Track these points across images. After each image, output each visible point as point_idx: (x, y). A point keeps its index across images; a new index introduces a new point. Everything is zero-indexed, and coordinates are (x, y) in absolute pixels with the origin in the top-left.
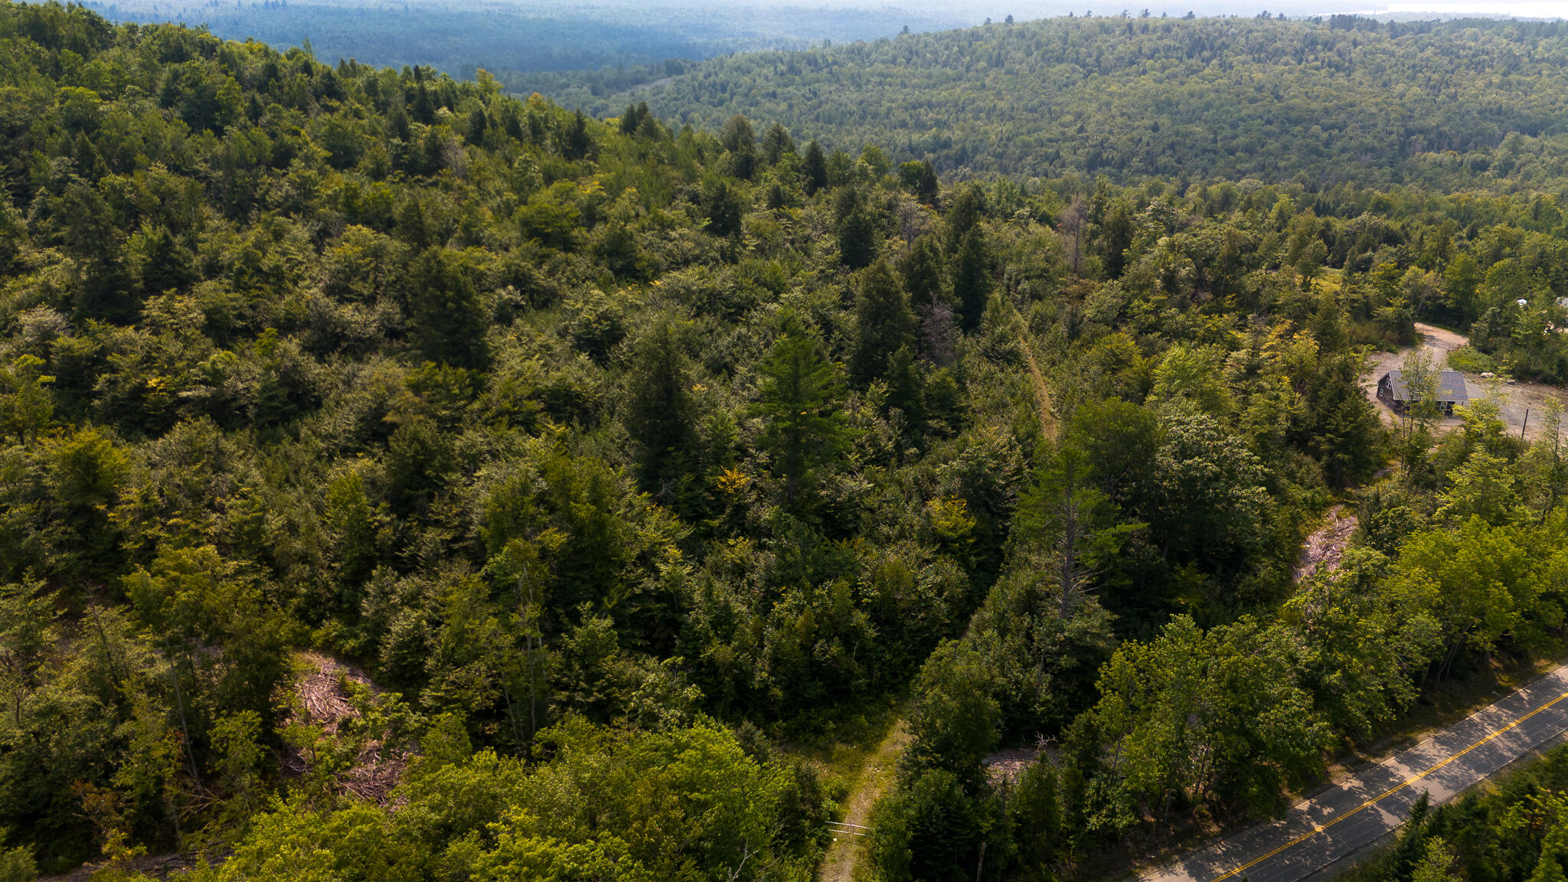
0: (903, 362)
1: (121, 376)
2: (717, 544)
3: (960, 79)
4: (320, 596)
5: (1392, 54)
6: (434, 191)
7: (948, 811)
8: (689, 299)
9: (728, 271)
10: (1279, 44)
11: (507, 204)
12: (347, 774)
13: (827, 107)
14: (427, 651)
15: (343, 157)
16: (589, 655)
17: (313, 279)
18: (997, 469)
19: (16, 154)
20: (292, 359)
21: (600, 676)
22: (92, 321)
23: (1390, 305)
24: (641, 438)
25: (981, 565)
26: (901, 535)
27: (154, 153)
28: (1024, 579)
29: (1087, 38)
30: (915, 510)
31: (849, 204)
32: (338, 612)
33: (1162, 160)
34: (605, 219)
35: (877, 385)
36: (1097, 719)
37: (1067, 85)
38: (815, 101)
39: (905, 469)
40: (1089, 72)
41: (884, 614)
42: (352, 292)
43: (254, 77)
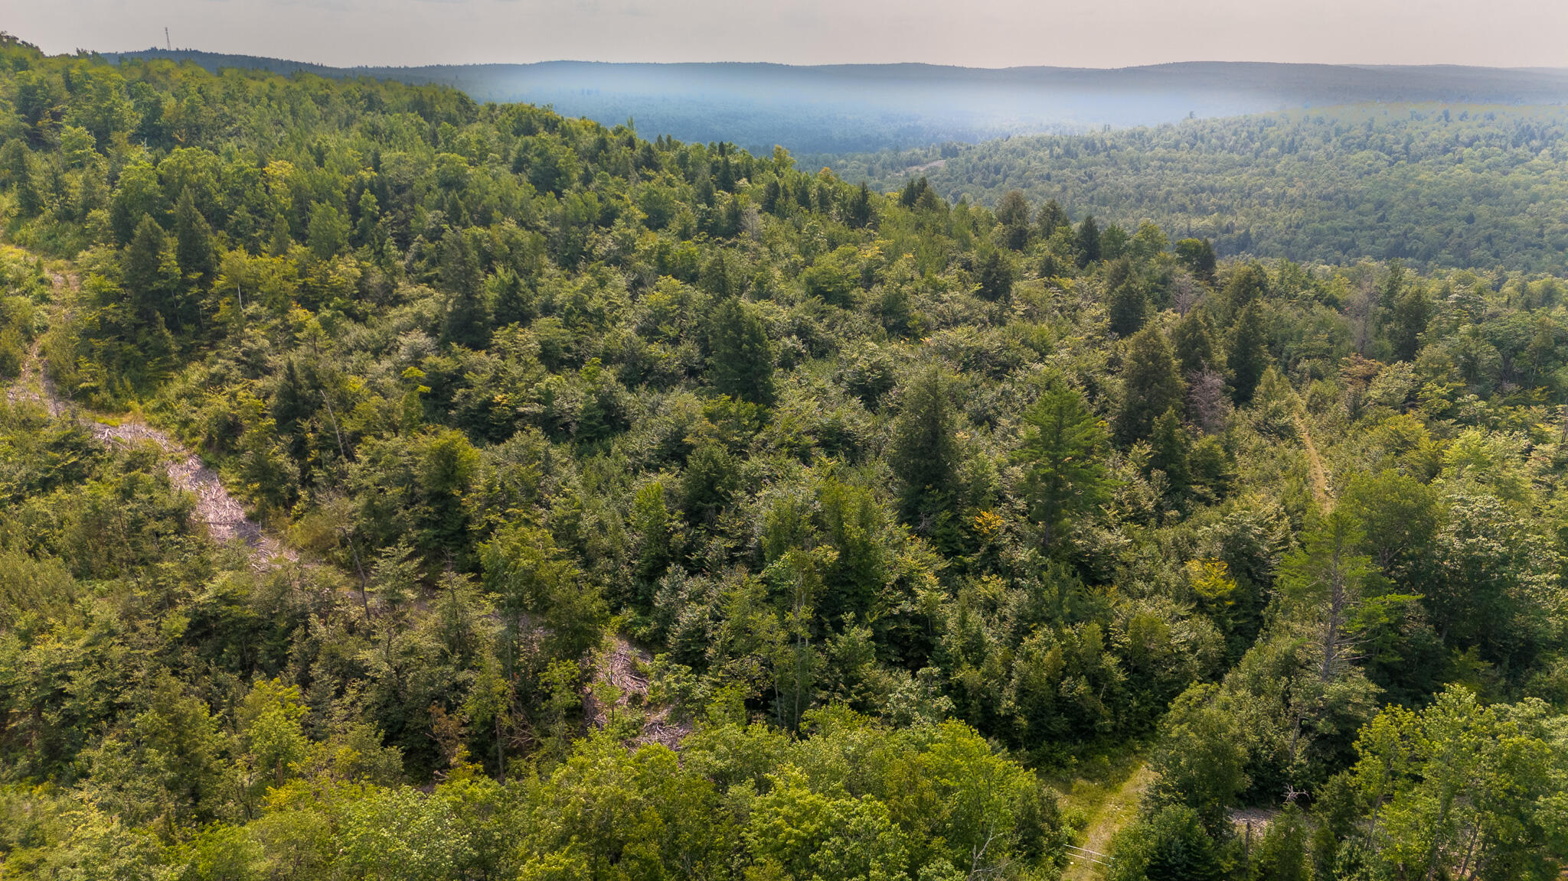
0: (1169, 425)
1: (473, 391)
2: (970, 578)
3: (1248, 165)
4: (620, 587)
6: (732, 251)
7: (1188, 846)
8: (956, 355)
9: (995, 332)
11: (795, 264)
12: (633, 740)
13: (1102, 190)
14: (708, 642)
15: (657, 220)
16: (846, 664)
17: (628, 321)
18: (1262, 537)
19: (400, 208)
20: (609, 385)
21: (858, 680)
22: (454, 344)
24: (905, 477)
25: (1238, 629)
26: (1157, 590)
27: (506, 211)
28: (1283, 644)
29: (1396, 125)
30: (1172, 569)
31: (1121, 275)
32: (633, 602)
33: (1476, 253)
34: (882, 282)
35: (1140, 447)
36: (1352, 781)
37: (1368, 173)
38: (1090, 183)
39: (1164, 530)
40: (1397, 159)
41: (1137, 664)
42: (660, 333)
43: (587, 150)
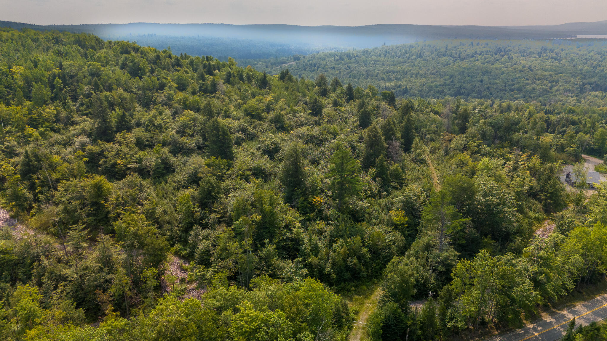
0: (382, 161)
1: (108, 159)
2: (313, 223)
3: (405, 62)
4: (174, 236)
5: (577, 54)
6: (213, 99)
7: (396, 317)
8: (303, 138)
9: (317, 128)
10: (531, 50)
11: (239, 104)
12: (182, 296)
13: (354, 72)
14: (211, 255)
15: (182, 87)
16: (267, 259)
17: (172, 128)
18: (416, 200)
19: (72, 84)
20: (166, 155)
21: (271, 265)
22: (99, 141)
23: (572, 147)
24: (286, 185)
25: (409, 235)
26: (380, 222)
27: (119, 85)
28: (425, 240)
29: (455, 47)
30: (385, 214)
31: (362, 105)
32: (180, 241)
33: (485, 93)
34: (274, 110)
35: (372, 169)
36: (451, 288)
37: (447, 65)
38: (349, 70)
39: (382, 200)
40: (456, 60)
41: (374, 250)
42: (186, 133)
43: (152, 60)
